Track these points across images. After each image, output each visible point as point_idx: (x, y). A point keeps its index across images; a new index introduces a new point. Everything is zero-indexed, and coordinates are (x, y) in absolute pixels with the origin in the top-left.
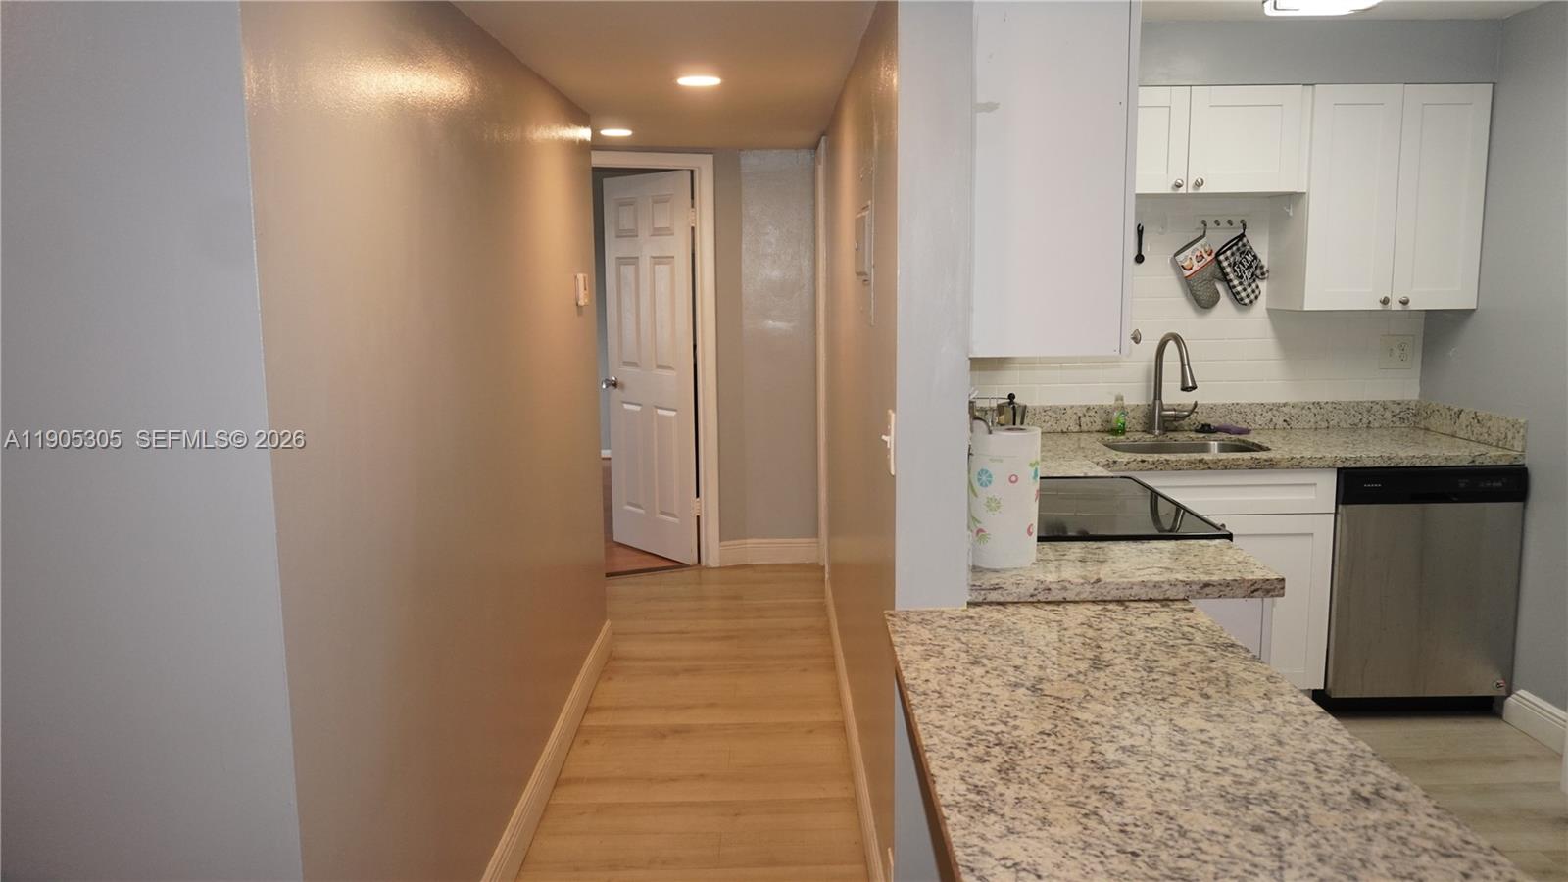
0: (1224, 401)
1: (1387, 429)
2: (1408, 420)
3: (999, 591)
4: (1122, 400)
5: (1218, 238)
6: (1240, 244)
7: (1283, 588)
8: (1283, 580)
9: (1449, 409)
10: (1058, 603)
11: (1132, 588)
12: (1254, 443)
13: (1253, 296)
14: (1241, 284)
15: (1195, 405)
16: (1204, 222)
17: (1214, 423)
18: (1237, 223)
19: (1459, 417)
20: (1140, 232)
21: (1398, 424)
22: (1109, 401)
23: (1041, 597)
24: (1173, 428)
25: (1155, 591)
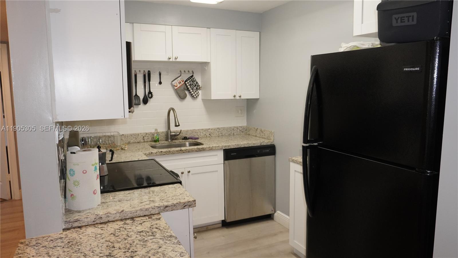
0: (191, 129)
1: (238, 135)
2: (244, 132)
3: (79, 222)
4: (157, 130)
5: (185, 77)
6: (192, 78)
7: (195, 204)
8: (195, 201)
9: (254, 128)
10: (105, 223)
11: (137, 212)
12: (199, 142)
13: (197, 95)
14: (193, 91)
15: (181, 131)
16: (180, 71)
17: (188, 136)
18: (191, 72)
19: (257, 131)
20: (160, 74)
21: (241, 133)
22: (153, 131)
23: (98, 222)
24: (175, 139)
25: (146, 212)
